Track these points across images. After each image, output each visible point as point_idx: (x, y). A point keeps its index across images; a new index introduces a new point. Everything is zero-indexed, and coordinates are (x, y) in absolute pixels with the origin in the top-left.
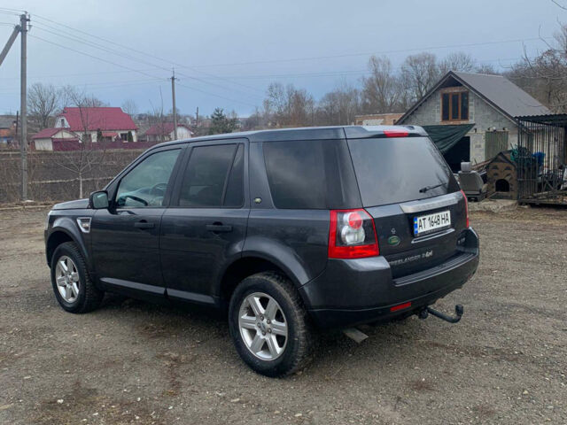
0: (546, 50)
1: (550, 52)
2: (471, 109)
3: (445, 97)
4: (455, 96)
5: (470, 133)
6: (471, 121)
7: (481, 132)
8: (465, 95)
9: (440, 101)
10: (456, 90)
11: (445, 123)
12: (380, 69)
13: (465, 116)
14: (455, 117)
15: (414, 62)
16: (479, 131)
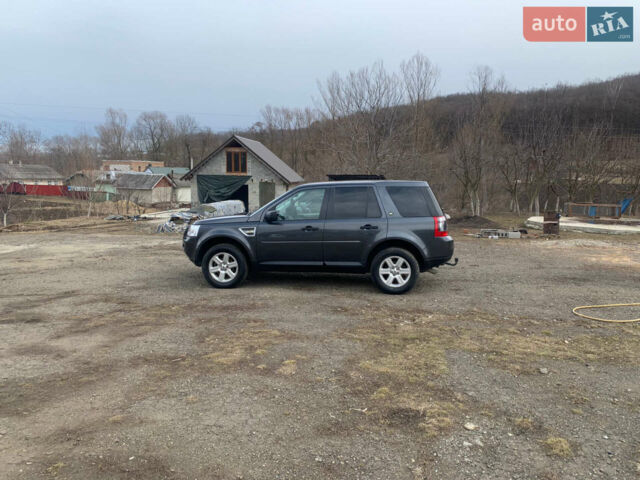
0: (255, 122)
1: (258, 124)
2: (249, 165)
3: (229, 155)
4: (236, 155)
5: (248, 183)
6: (249, 174)
7: (256, 182)
8: (244, 154)
9: (225, 157)
10: (237, 150)
11: (229, 174)
12: (117, 121)
13: (244, 169)
14: (237, 170)
15: (146, 117)
16: (255, 181)
